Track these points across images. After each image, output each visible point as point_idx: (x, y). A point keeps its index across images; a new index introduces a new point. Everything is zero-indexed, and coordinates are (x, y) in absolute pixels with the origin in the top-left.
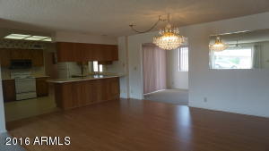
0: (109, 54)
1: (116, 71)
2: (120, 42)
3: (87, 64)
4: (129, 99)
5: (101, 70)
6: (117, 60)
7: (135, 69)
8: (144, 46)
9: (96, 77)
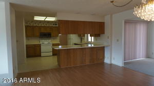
0: (98, 29)
1: (102, 42)
2: (107, 20)
3: (84, 36)
4: (111, 65)
5: (93, 41)
6: (104, 33)
7: (118, 40)
8: (126, 22)
9: (90, 45)
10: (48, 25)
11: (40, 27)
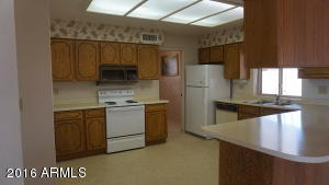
10: (126, 40)
11: (101, 46)
